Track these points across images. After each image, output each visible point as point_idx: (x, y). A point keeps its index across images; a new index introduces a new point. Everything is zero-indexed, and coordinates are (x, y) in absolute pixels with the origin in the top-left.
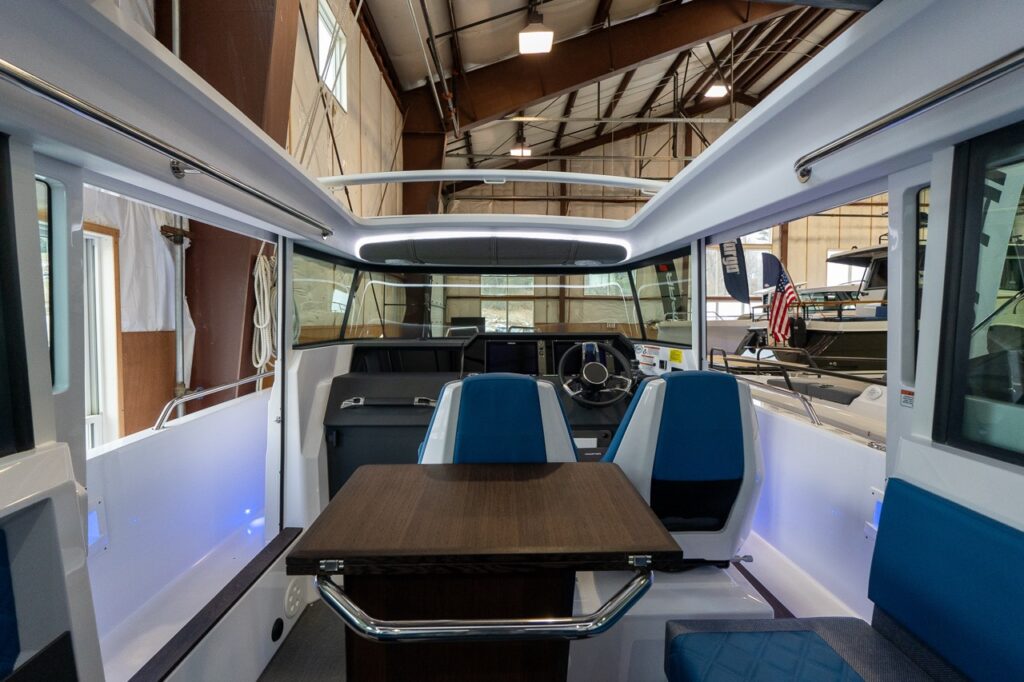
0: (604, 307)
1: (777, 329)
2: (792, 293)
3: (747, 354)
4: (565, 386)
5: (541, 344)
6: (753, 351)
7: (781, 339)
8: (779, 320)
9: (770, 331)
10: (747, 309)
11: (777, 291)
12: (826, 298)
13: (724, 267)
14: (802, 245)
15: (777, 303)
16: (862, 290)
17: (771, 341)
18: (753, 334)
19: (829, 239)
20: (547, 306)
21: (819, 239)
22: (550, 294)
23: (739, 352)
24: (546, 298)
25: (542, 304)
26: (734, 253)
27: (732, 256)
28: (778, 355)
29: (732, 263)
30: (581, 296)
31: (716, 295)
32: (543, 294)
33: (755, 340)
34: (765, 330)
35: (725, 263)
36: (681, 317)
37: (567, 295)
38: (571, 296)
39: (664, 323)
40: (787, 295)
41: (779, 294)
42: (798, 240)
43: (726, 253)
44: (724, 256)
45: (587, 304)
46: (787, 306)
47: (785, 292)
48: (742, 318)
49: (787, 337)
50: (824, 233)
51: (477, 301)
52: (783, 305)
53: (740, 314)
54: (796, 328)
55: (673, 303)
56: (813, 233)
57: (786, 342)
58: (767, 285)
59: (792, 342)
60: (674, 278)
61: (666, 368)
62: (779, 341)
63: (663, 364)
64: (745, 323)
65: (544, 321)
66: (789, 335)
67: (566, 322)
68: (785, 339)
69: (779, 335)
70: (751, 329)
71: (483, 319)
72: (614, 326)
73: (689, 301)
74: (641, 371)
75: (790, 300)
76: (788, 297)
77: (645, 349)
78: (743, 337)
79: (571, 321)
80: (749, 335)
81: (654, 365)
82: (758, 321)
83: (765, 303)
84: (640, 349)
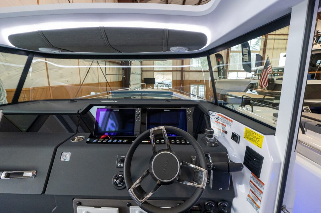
0: (197, 74)
1: (263, 83)
2: (270, 69)
3: (249, 92)
5: (138, 111)
6: (251, 91)
7: (264, 87)
8: (264, 80)
9: (259, 84)
10: (250, 75)
11: (264, 68)
12: (278, 71)
13: (243, 59)
14: (271, 51)
15: (264, 73)
17: (259, 87)
18: (252, 84)
19: (281, 49)
20: (177, 74)
21: (278, 49)
22: (178, 70)
23: (245, 91)
24: (177, 71)
25: (175, 73)
26: (247, 54)
27: (246, 55)
28: (260, 93)
29: (246, 57)
30: (189, 70)
31: (237, 70)
32: (175, 69)
33: (252, 87)
34: (257, 83)
35: (243, 58)
36: (224, 78)
37: (184, 70)
38: (185, 70)
39: (218, 80)
40: (268, 70)
41: (265, 69)
42: (270, 49)
43: (244, 54)
44: (243, 55)
45: (191, 73)
46: (268, 74)
47: (268, 69)
48: (246, 78)
49: (266, 86)
50: (280, 46)
51: (152, 72)
52: (266, 74)
53: (246, 77)
54: (271, 83)
55: (222, 73)
56: (276, 46)
57: (266, 88)
58: (256, 66)
59: (268, 89)
60: (223, 63)
61: (239, 143)
62: (263, 88)
63: (235, 137)
64: (248, 80)
65: (176, 79)
66: (267, 85)
67: (183, 79)
68: (265, 87)
69: (263, 86)
70: (251, 82)
71: (155, 78)
72: (200, 81)
73: (228, 72)
74: (215, 138)
75: (269, 72)
76: (268, 71)
77: (218, 116)
78: (247, 86)
79: (185, 79)
80: (250, 85)
81: (226, 132)
82: (254, 79)
83: (256, 73)
84: (214, 116)
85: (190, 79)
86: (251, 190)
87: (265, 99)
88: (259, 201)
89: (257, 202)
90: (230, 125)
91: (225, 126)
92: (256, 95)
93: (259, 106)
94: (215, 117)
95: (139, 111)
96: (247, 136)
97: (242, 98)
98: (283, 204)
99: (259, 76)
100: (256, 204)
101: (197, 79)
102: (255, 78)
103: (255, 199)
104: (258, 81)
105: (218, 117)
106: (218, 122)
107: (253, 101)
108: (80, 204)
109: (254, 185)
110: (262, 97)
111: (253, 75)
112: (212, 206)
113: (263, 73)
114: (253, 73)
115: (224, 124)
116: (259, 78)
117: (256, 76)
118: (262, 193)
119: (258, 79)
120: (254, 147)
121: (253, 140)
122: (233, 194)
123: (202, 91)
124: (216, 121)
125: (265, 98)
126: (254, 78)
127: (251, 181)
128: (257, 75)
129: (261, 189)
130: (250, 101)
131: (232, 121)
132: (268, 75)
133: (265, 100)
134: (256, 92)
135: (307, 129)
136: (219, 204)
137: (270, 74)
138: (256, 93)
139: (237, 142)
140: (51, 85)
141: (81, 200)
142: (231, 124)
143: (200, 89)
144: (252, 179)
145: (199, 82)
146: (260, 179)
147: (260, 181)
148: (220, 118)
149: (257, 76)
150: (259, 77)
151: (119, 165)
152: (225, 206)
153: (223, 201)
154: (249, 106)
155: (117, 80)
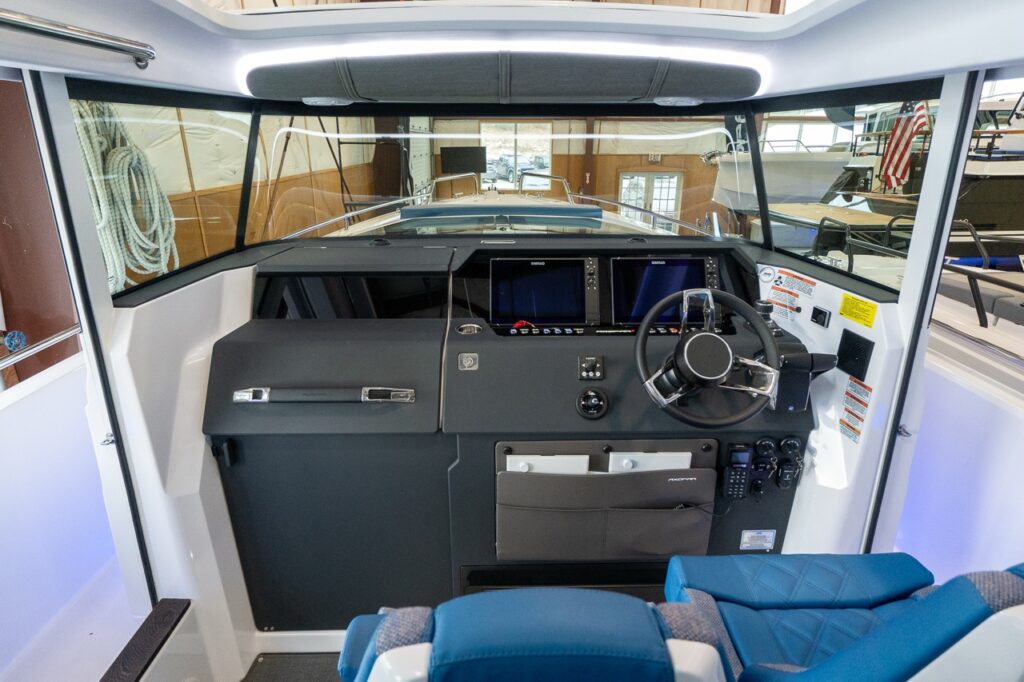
1: (890, 171)
3: (839, 201)
4: (649, 384)
5: (591, 265)
6: (848, 198)
7: (894, 184)
8: (897, 157)
9: (876, 172)
10: (845, 136)
15: (898, 132)
16: (1018, 111)
17: (876, 184)
18: (850, 173)
20: (569, 131)
23: (827, 199)
28: (877, 206)
33: (853, 182)
34: (871, 169)
39: (726, 157)
41: (905, 116)
46: (911, 137)
48: (833, 149)
49: (903, 182)
51: (474, 124)
52: (907, 134)
53: (830, 144)
57: (900, 188)
61: (827, 326)
62: (890, 187)
63: (820, 316)
64: (839, 157)
65: (566, 153)
66: (907, 179)
67: (594, 152)
68: (899, 184)
69: (893, 179)
70: (849, 166)
71: (484, 149)
72: (659, 160)
73: (764, 123)
74: (774, 322)
75: (918, 127)
76: (916, 123)
77: (780, 275)
78: (833, 179)
79: (602, 152)
80: (846, 176)
81: (798, 310)
82: (861, 155)
83: (870, 127)
84: (769, 274)
85: (619, 153)
86: (846, 409)
87: (894, 229)
88: (860, 422)
89: (856, 427)
90: (809, 292)
91: (797, 296)
92: (864, 214)
93: (871, 252)
94: (771, 277)
95: (593, 264)
96: (846, 310)
97: (821, 227)
98: (902, 423)
99: (879, 139)
100: (854, 429)
101: (650, 153)
102: (864, 151)
103: (852, 422)
104: (874, 162)
105: (780, 278)
106: (778, 289)
107: (854, 236)
108: (510, 451)
109: (854, 398)
110: (883, 220)
111: (860, 139)
112: (770, 446)
113: (894, 131)
114: (859, 128)
115: (795, 291)
116: (881, 151)
117: (868, 139)
118: (866, 405)
119: (877, 154)
120: (859, 329)
121: (856, 316)
122: (811, 425)
123: (666, 195)
124: (773, 288)
125: (895, 224)
126: (862, 147)
127: (847, 393)
128: (873, 138)
129: (865, 399)
130: (844, 235)
131: (814, 284)
132: (914, 139)
133: (893, 233)
134: (866, 203)
135: (998, 315)
136: (782, 443)
137: (921, 133)
138: (865, 207)
139: (823, 324)
140: (197, 188)
141: (510, 444)
142: (811, 290)
143: (656, 194)
144: (849, 388)
145: (654, 163)
146: (865, 383)
147: (865, 387)
148: (783, 280)
149: (873, 141)
150: (879, 144)
151: (584, 374)
152: (794, 446)
153: (792, 437)
154: (839, 253)
155: (360, 162)
